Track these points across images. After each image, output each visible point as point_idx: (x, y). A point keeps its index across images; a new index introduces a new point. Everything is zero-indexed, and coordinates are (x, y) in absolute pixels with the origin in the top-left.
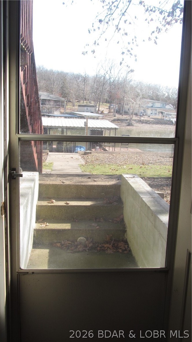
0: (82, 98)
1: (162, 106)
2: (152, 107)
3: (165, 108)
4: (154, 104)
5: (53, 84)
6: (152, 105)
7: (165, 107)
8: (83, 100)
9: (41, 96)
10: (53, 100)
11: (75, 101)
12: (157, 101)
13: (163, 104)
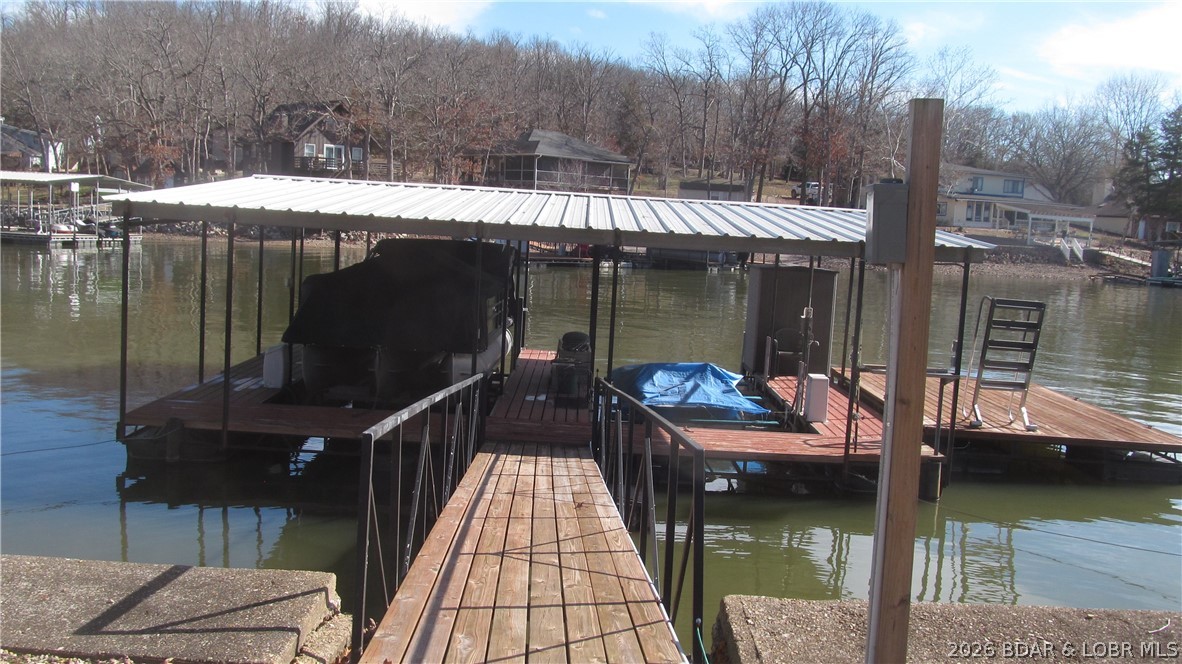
0: (694, 159)
1: (1010, 190)
2: (971, 192)
3: (1022, 197)
4: (980, 182)
5: (586, 104)
6: (969, 185)
7: (1022, 192)
8: (700, 168)
9: (539, 146)
10: (584, 162)
11: (667, 168)
12: (987, 171)
13: (1015, 183)
